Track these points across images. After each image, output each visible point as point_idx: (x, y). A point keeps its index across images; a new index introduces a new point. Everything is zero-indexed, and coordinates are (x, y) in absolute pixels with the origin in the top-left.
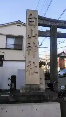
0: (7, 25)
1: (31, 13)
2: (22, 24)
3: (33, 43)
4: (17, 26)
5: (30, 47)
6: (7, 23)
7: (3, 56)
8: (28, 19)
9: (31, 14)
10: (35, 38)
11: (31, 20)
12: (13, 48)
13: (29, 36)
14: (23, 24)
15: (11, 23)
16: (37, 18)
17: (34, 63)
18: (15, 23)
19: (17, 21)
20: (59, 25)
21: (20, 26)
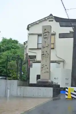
0: (38, 22)
1: (45, 29)
3: (46, 51)
4: (49, 21)
5: (43, 54)
6: (38, 21)
7: (35, 57)
8: (43, 33)
10: (47, 47)
11: (45, 34)
17: (46, 65)
18: (46, 19)
19: (48, 16)
21: (52, 21)
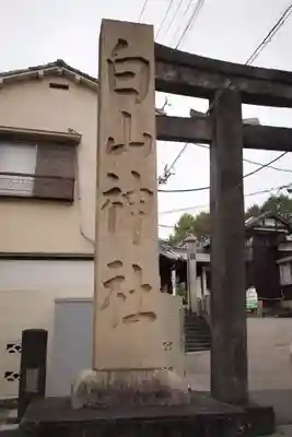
1: (120, 37)
2: (71, 78)
3: (133, 172)
4: (52, 86)
5: (116, 190)
6: (3, 75)
8: (109, 61)
9: (122, 43)
10: (141, 148)
11: (120, 69)
12: (29, 194)
13: (111, 139)
14: (78, 77)
15: (21, 72)
16: (151, 57)
17: (136, 267)
18: (41, 72)
19: (49, 66)
20: (251, 91)
21: (65, 87)
